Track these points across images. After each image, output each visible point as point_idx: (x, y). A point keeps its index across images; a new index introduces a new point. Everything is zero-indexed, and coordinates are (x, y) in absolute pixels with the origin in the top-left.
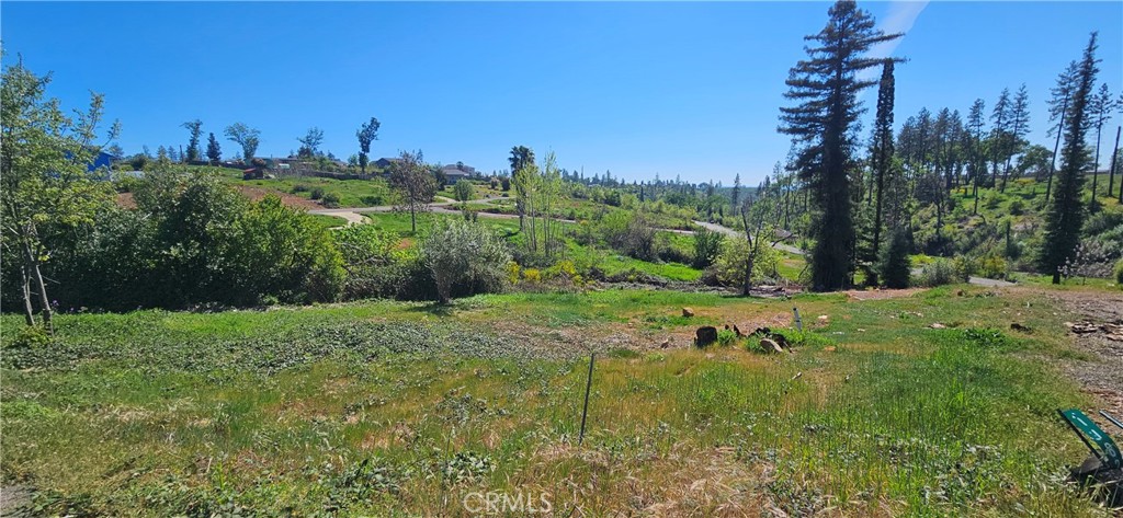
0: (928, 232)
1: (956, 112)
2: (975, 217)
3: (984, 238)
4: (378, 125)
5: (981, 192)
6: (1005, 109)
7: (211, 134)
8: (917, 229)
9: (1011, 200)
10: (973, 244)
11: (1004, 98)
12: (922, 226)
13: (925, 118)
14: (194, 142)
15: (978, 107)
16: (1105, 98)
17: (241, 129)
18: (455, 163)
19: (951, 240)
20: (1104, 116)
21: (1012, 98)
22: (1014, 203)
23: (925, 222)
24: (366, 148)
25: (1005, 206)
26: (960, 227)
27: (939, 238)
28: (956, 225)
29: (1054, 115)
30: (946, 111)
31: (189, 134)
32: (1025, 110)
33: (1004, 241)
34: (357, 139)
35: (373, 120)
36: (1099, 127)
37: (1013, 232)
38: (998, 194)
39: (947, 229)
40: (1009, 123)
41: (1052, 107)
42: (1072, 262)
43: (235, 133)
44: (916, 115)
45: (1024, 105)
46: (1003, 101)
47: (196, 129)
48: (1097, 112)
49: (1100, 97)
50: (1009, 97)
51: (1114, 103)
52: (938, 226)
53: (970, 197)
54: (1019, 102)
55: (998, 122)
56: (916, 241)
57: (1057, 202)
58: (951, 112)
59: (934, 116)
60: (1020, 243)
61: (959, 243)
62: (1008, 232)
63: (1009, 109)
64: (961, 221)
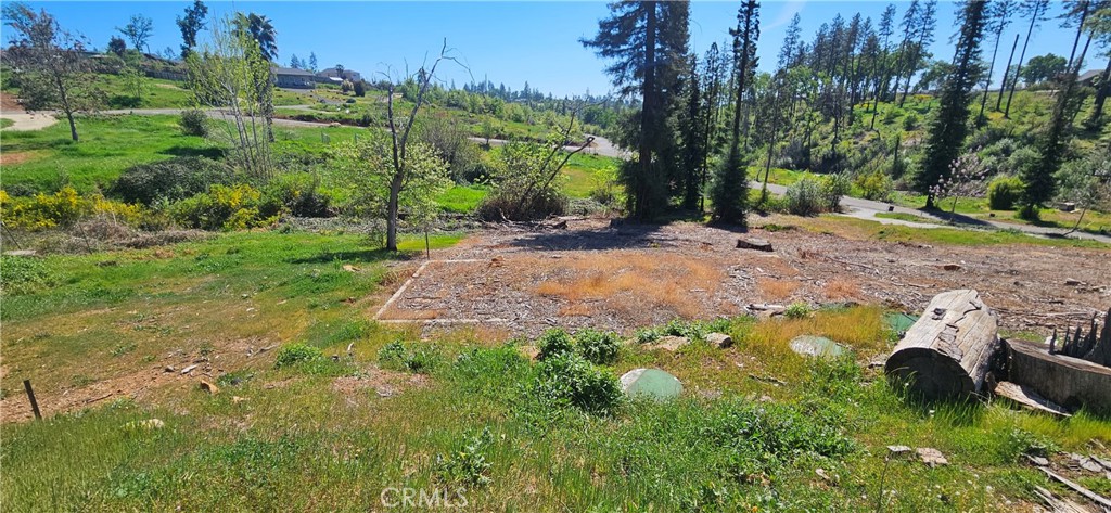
0: (825, 148)
2: (872, 133)
3: (875, 154)
5: (880, 106)
6: (915, 15)
8: (816, 145)
9: (907, 115)
10: (864, 161)
12: (820, 142)
13: (838, 26)
15: (890, 12)
19: (845, 157)
22: (909, 118)
23: (824, 138)
25: (900, 121)
26: (854, 143)
27: (833, 155)
28: (852, 141)
30: (858, 16)
33: (892, 157)
36: (999, 33)
37: (903, 148)
38: (897, 109)
39: (843, 146)
40: (916, 31)
46: (914, 7)
48: (1000, 15)
52: (834, 142)
53: (870, 112)
54: (929, 8)
55: (906, 31)
58: (864, 18)
59: (847, 23)
60: (907, 160)
61: (851, 160)
62: (897, 149)
63: (918, 16)
64: (857, 137)
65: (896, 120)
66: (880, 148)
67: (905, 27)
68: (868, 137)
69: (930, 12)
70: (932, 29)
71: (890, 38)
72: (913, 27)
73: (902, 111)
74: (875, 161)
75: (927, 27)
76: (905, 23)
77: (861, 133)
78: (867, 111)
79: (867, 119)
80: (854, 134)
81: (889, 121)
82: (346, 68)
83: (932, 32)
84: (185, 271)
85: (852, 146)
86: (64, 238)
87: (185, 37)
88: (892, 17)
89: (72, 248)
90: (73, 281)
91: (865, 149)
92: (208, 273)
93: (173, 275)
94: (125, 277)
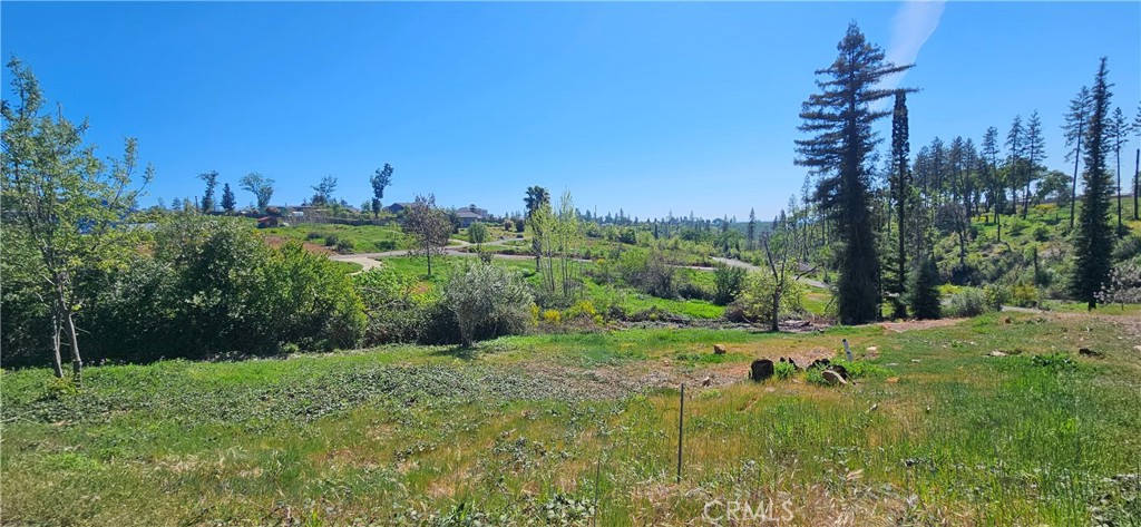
0: (952, 261)
1: (969, 141)
2: (1000, 245)
3: (1010, 266)
4: (391, 171)
5: (1003, 219)
6: (1019, 135)
7: (227, 185)
8: (941, 259)
9: (1035, 227)
10: (1000, 273)
11: (1017, 125)
12: (945, 256)
13: (938, 146)
14: (209, 193)
15: (991, 135)
16: (1120, 121)
17: (256, 178)
18: (468, 206)
19: (977, 269)
20: (1121, 139)
21: (1025, 124)
22: (1038, 229)
23: (948, 252)
24: (379, 194)
25: (1029, 232)
26: (984, 256)
27: (964, 267)
28: (980, 253)
29: (1070, 139)
30: (959, 139)
31: (204, 185)
32: (1039, 136)
33: (1032, 268)
34: (371, 185)
35: (387, 166)
36: (1117, 151)
37: (1041, 259)
38: (1021, 221)
39: (972, 258)
40: (1024, 149)
41: (1067, 132)
42: (1108, 287)
43: (249, 183)
44: (929, 144)
45: (1038, 131)
46: (1016, 128)
47: (211, 180)
48: (1113, 136)
49: (1115, 120)
50: (1021, 124)
51: (1130, 126)
52: (962, 255)
53: (991, 225)
54: (1032, 128)
55: (1014, 149)
56: (941, 271)
57: (1084, 226)
58: (965, 140)
59: (947, 145)
60: (1049, 270)
61: (985, 272)
64: (985, 249)
66: (1014, 260)
67: (1011, 146)
68: (997, 249)
70: (1041, 147)
72: (1020, 145)
74: (1013, 272)
75: (1035, 145)
76: (1010, 142)
77: (989, 246)
81: (1016, 232)
85: (982, 259)
87: (376, 192)
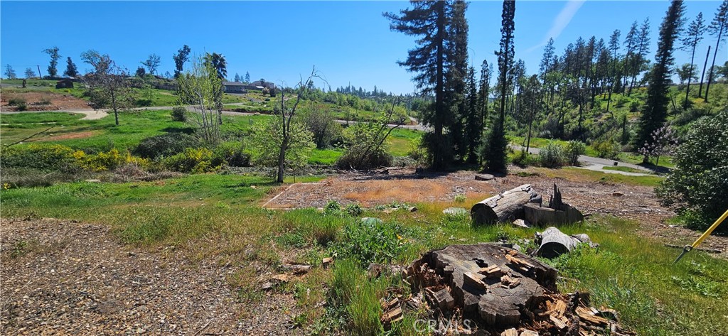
0: (574, 124)
1: (602, 40)
2: (607, 114)
3: (609, 128)
4: (189, 50)
5: (614, 96)
6: (634, 36)
7: (69, 58)
8: (567, 122)
9: (632, 101)
10: (602, 132)
11: (634, 28)
12: (571, 120)
13: (580, 44)
14: (53, 63)
15: (616, 35)
16: (700, 23)
17: (95, 55)
19: (588, 130)
23: (573, 118)
24: (179, 66)
25: (627, 105)
26: (595, 121)
27: (580, 129)
28: (593, 119)
32: (647, 37)
33: (621, 130)
35: (185, 47)
36: (694, 45)
37: (629, 123)
38: (625, 97)
39: (587, 122)
40: (636, 46)
43: (90, 57)
45: (647, 34)
46: (633, 31)
47: (54, 53)
48: (693, 34)
49: (697, 23)
50: (637, 28)
52: (580, 120)
53: (606, 100)
54: (644, 31)
55: (629, 46)
57: (649, 97)
60: (632, 131)
62: (624, 124)
63: (636, 36)
64: (597, 117)
65: (625, 105)
66: (612, 124)
67: (628, 44)
68: (604, 116)
69: (645, 34)
70: (647, 44)
71: (618, 51)
72: (634, 43)
73: (629, 99)
74: (610, 132)
75: (643, 43)
76: (627, 41)
77: (600, 114)
78: (604, 100)
79: (604, 105)
80: (594, 115)
81: (620, 105)
82: (266, 81)
83: (647, 47)
84: (171, 191)
85: (593, 123)
86: (112, 175)
87: (177, 66)
88: (618, 38)
89: (116, 180)
90: (117, 195)
91: (602, 124)
92: (183, 192)
93: (166, 192)
94: (143, 193)
